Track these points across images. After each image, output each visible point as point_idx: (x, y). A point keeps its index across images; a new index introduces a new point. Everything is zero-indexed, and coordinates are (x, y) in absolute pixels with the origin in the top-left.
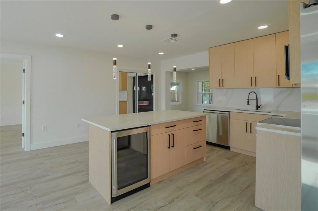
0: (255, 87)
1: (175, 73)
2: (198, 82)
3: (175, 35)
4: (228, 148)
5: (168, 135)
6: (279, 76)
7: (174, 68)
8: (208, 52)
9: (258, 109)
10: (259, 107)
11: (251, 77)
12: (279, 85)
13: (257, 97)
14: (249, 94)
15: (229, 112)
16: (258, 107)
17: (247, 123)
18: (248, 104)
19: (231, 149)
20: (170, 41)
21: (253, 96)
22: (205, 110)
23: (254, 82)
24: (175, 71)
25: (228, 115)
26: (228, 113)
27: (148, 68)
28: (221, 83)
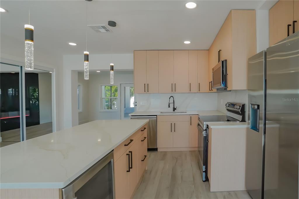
0: (175, 92)
1: (112, 72)
2: (101, 86)
3: (112, 24)
4: (156, 150)
5: (127, 154)
6: (190, 83)
7: (111, 66)
9: (174, 111)
10: (176, 109)
11: (172, 84)
12: (190, 91)
13: (174, 101)
14: (170, 98)
15: (156, 115)
16: (174, 109)
17: (171, 124)
18: (169, 107)
19: (159, 150)
20: (100, 30)
22: (132, 116)
23: (174, 88)
24: (113, 70)
25: (156, 118)
27: (85, 61)
28: (146, 88)
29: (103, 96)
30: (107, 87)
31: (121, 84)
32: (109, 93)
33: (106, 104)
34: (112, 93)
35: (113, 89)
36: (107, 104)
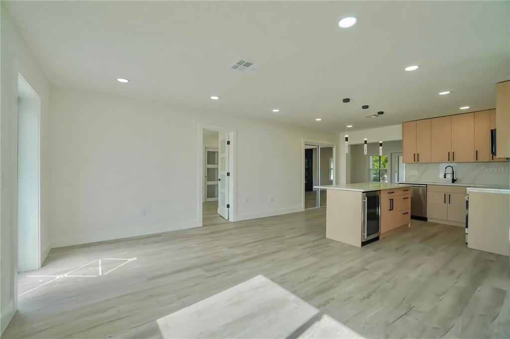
4: (425, 219)
5: (389, 199)
6: (477, 151)
8: (401, 126)
9: (454, 183)
10: (456, 180)
11: (449, 153)
12: (477, 159)
13: (453, 171)
14: (446, 168)
16: (454, 181)
17: (445, 195)
18: (445, 177)
19: (429, 220)
21: (449, 170)
23: (451, 157)
25: (426, 188)
26: (425, 186)
28: (416, 158)
29: (371, 167)
30: (374, 157)
31: (391, 154)
32: (377, 164)
33: (373, 176)
34: (381, 164)
35: (383, 160)
36: (375, 176)
